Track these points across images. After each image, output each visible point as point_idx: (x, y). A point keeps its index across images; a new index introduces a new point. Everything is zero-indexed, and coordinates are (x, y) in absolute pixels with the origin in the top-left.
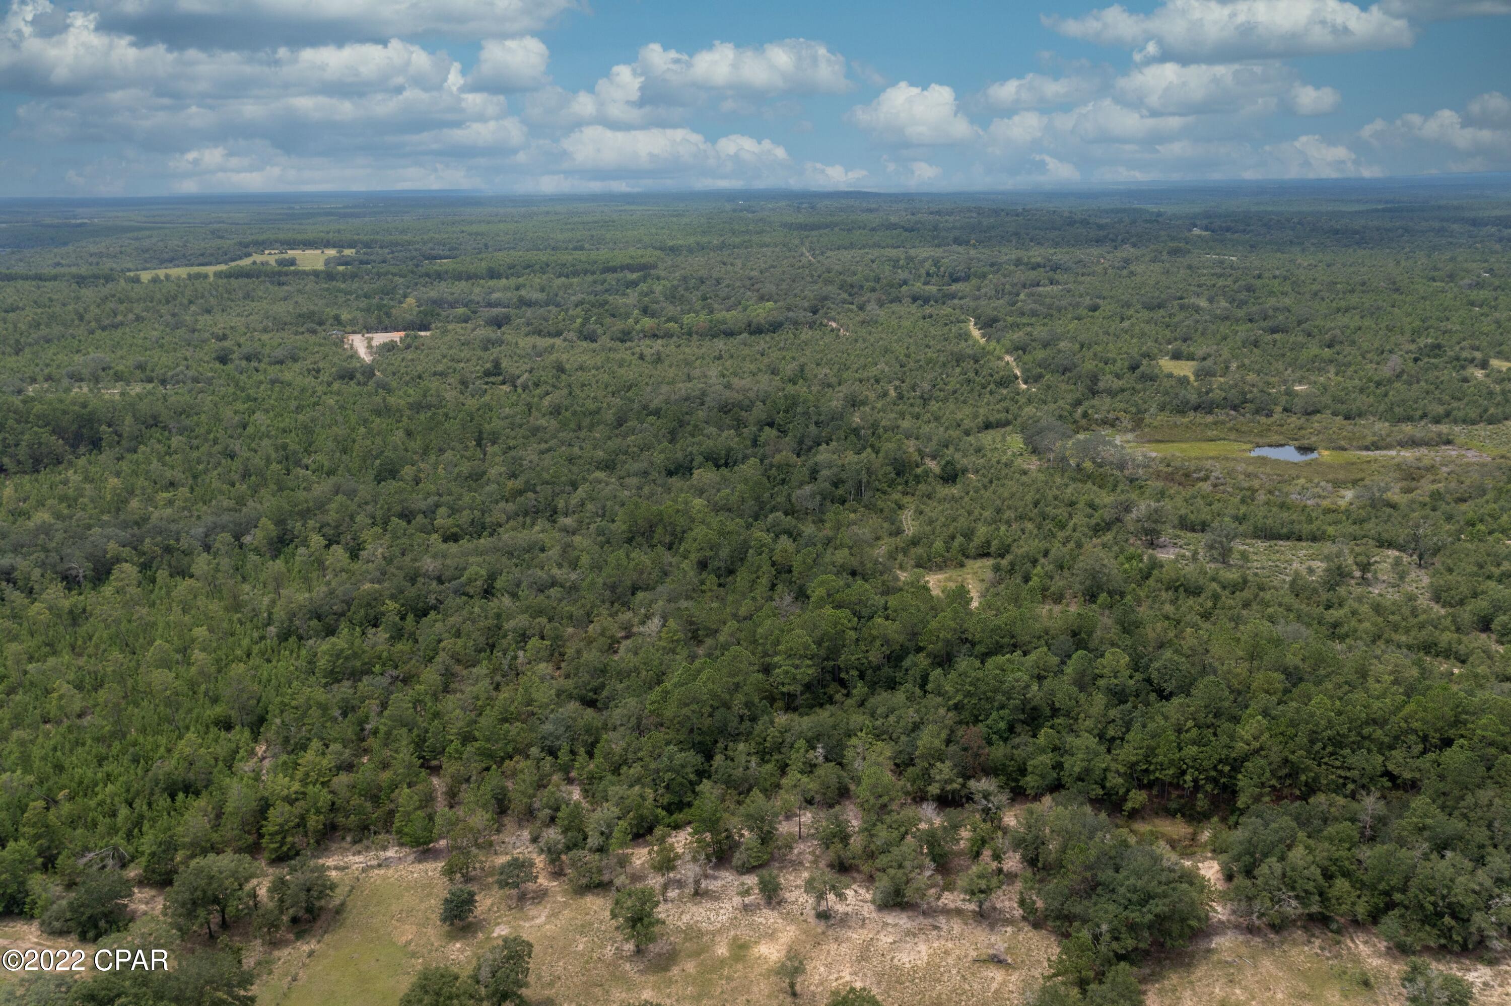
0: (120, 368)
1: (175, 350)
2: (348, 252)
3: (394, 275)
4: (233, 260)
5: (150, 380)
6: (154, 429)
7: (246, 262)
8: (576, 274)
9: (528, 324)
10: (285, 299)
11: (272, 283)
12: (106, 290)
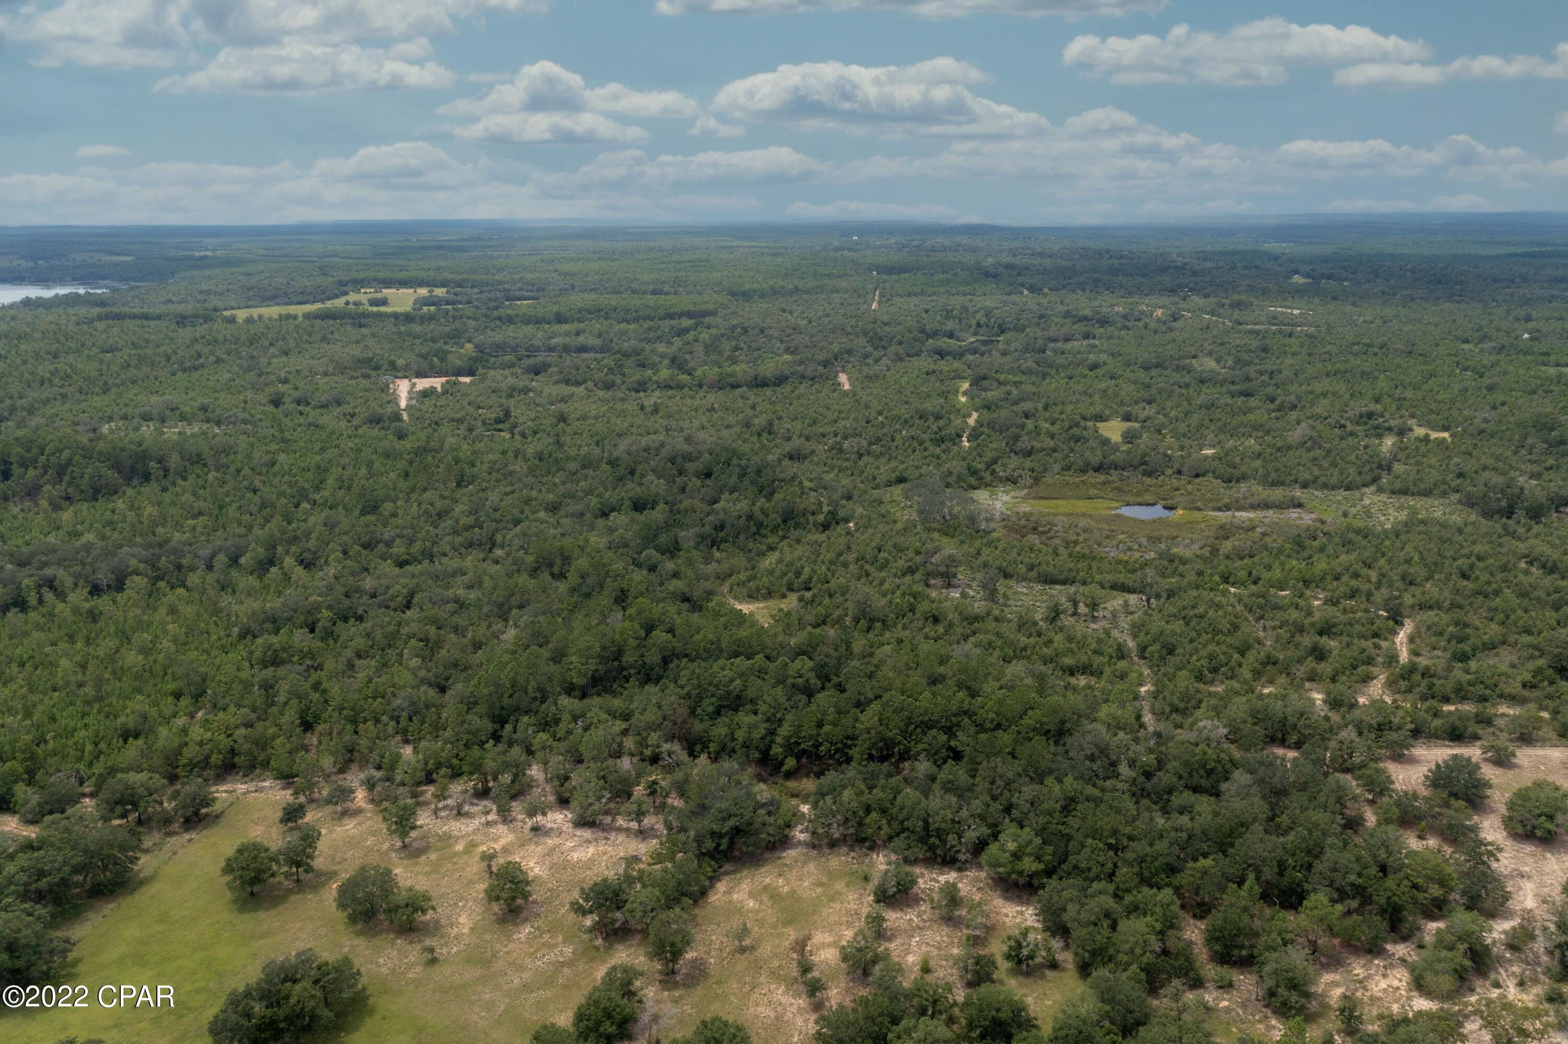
0: (187, 409)
1: (240, 392)
2: (440, 292)
3: (468, 318)
4: (330, 299)
5: (208, 421)
6: (196, 466)
7: (339, 303)
8: (637, 320)
9: (561, 373)
10: (358, 342)
11: (353, 325)
12: (201, 330)
